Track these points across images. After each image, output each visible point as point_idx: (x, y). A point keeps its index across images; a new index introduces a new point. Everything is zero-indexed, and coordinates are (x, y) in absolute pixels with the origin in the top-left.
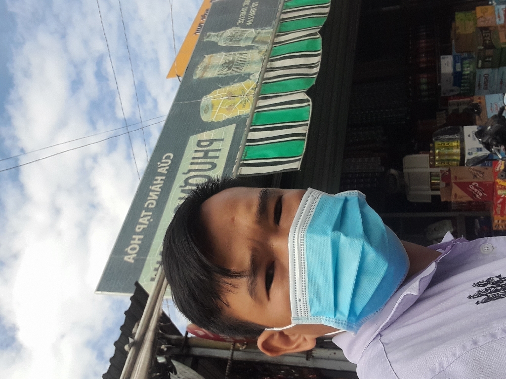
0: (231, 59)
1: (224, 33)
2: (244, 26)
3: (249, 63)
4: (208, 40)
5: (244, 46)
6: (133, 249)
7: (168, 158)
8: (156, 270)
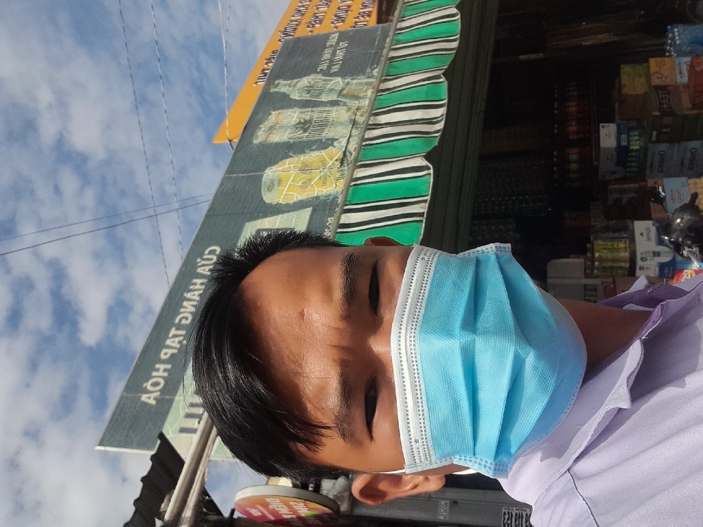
0: (308, 118)
2: (327, 73)
3: (334, 124)
4: (276, 90)
6: (156, 384)
7: (212, 252)
8: (189, 416)
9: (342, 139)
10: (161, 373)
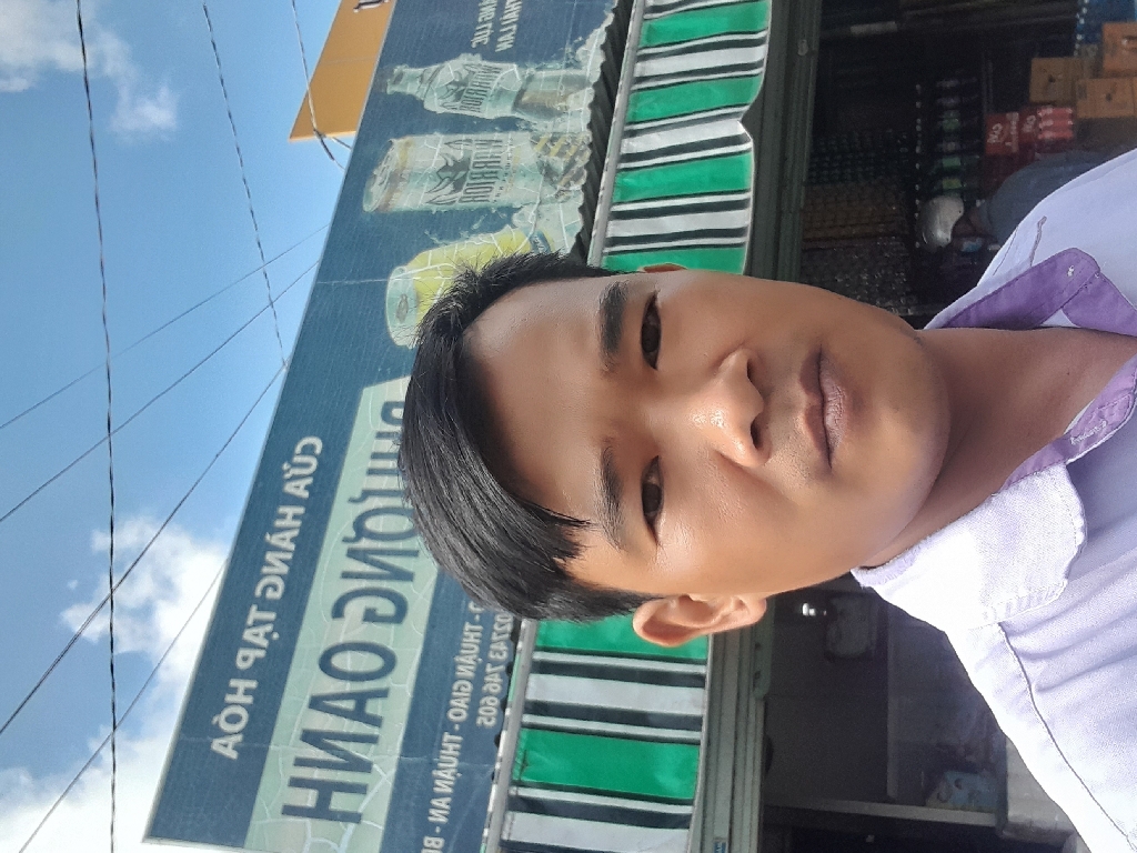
0: (460, 155)
1: (438, 70)
4: (396, 89)
5: (493, 117)
6: (233, 719)
7: (308, 450)
8: (297, 783)
9: (525, 209)
10: (240, 698)
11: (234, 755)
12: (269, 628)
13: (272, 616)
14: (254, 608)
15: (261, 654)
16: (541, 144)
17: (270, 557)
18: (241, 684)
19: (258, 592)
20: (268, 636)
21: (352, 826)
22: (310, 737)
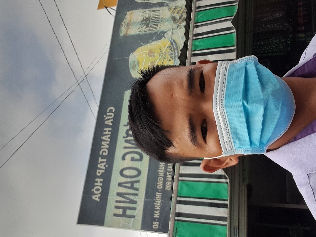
0: (147, 16)
3: (163, 20)
6: (97, 190)
7: (111, 111)
8: (116, 207)
9: (168, 31)
10: (99, 184)
11: (98, 200)
12: (105, 164)
13: (105, 160)
14: (100, 158)
15: (103, 171)
16: (172, 10)
17: (103, 143)
18: (99, 180)
19: (101, 153)
20: (105, 166)
21: (133, 219)
22: (119, 194)
